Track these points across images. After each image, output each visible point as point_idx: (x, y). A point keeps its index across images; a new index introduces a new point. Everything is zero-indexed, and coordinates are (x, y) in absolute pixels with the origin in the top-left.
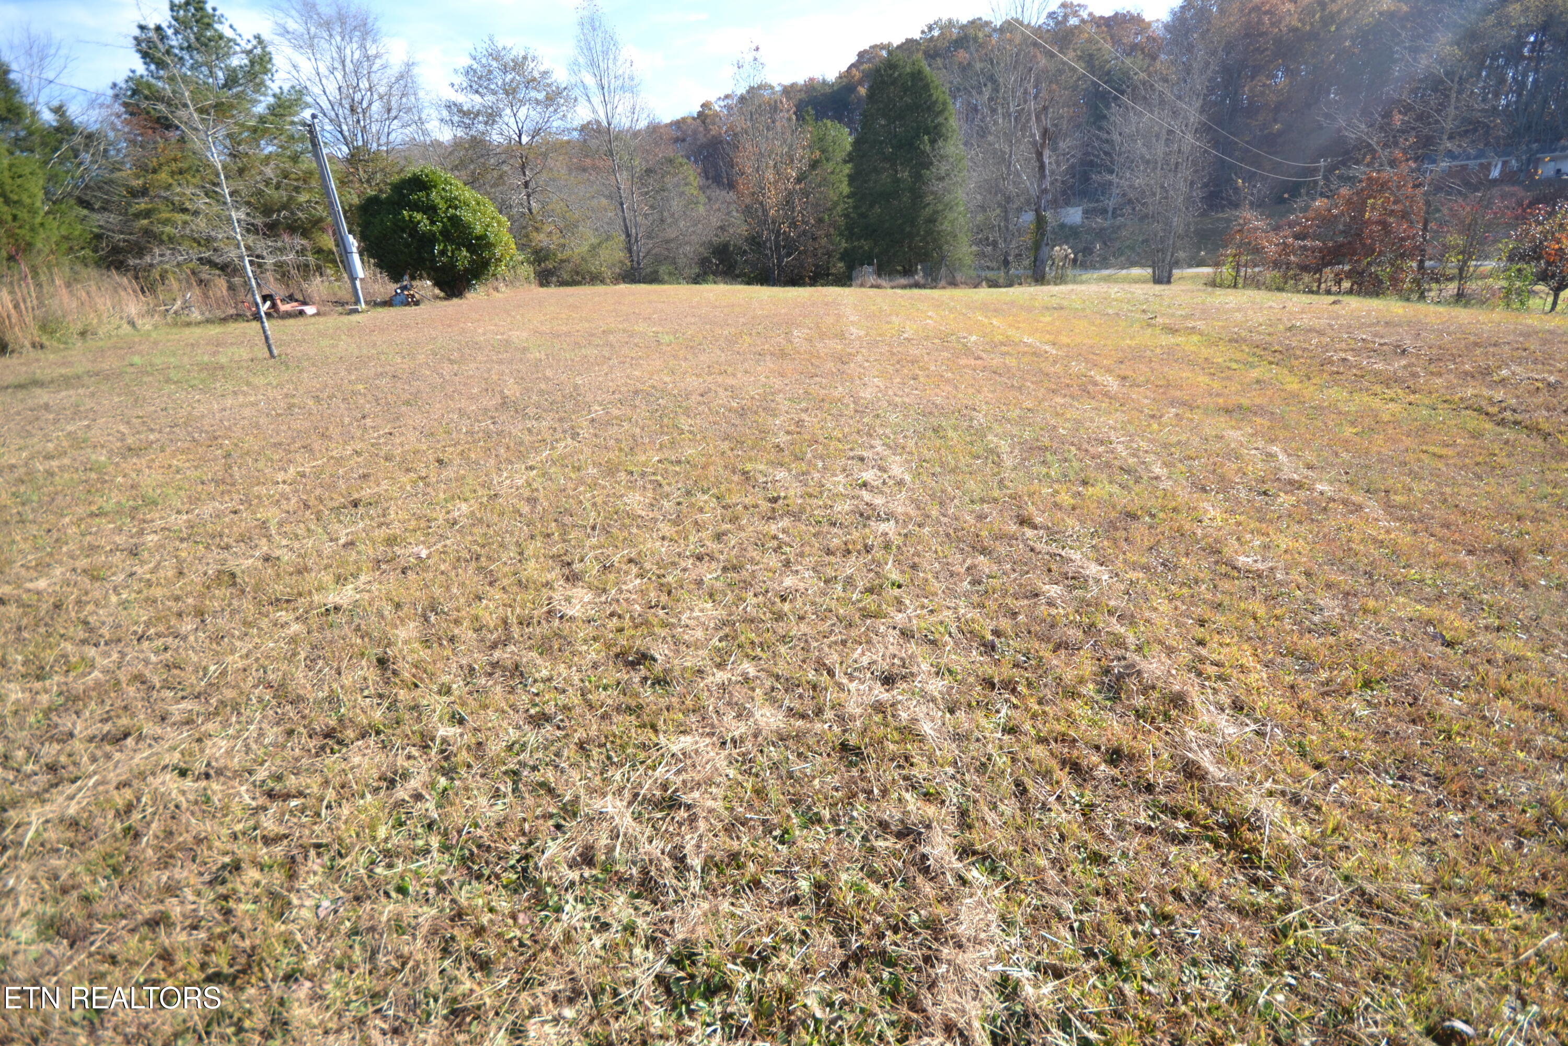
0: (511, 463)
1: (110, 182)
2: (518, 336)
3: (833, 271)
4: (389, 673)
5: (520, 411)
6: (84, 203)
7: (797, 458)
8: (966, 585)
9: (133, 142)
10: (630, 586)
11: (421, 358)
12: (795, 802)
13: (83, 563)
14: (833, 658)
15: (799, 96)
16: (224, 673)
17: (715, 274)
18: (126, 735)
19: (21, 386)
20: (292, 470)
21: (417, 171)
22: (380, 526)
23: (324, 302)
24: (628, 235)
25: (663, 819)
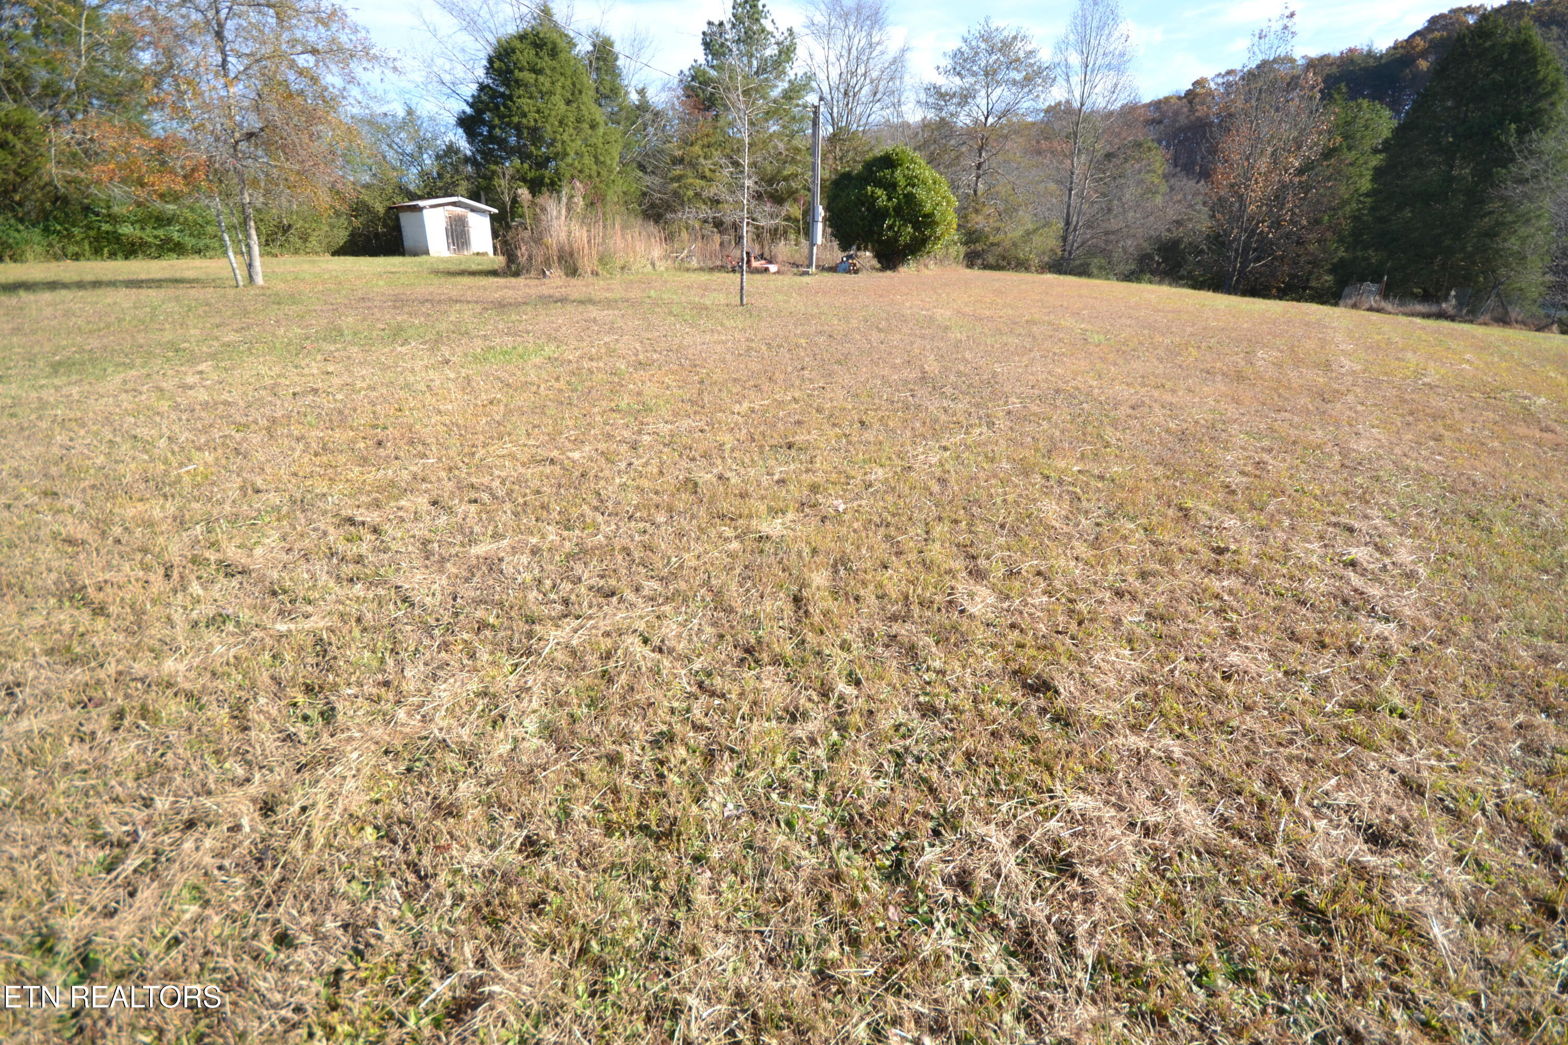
0: (925, 438)
1: (661, 151)
2: (943, 314)
3: (1313, 284)
4: (801, 613)
5: (937, 389)
6: (642, 167)
7: (1253, 507)
8: (1514, 748)
9: (682, 119)
10: (1037, 601)
11: (854, 323)
12: (1224, 942)
13: (602, 446)
14: (1292, 776)
15: (1327, 71)
16: (681, 567)
17: (1153, 273)
18: (613, 594)
19: (581, 302)
20: (746, 405)
21: (889, 149)
22: (808, 471)
23: (783, 263)
24: (1068, 223)
25: (1052, 881)
